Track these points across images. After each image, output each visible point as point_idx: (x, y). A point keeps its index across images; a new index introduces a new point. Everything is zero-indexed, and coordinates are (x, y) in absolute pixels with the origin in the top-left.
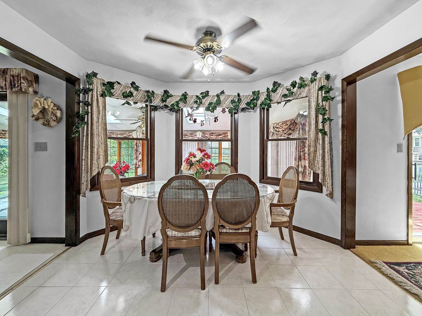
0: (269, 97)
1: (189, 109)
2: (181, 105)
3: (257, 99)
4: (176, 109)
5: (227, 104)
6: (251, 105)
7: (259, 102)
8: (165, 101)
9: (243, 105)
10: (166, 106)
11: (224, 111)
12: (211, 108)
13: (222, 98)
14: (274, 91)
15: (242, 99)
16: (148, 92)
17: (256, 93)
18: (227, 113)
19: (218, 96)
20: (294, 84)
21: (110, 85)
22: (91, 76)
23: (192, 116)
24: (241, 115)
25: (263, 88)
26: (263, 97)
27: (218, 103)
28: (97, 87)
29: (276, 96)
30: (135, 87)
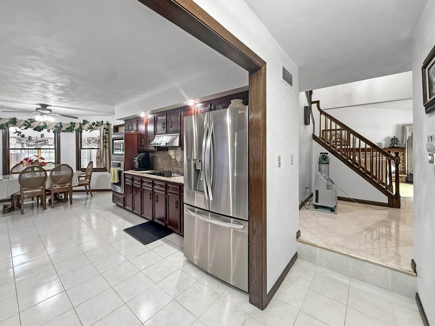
0: (81, 127)
1: (17, 128)
3: (74, 126)
5: (51, 127)
6: (70, 129)
7: (75, 129)
9: (64, 129)
11: (49, 131)
12: (38, 129)
13: (47, 124)
14: (84, 124)
15: (63, 126)
17: (73, 124)
18: (51, 132)
19: (44, 123)
20: (94, 124)
23: (19, 133)
24: (62, 134)
25: (77, 122)
26: (77, 126)
27: (44, 127)
29: (85, 127)
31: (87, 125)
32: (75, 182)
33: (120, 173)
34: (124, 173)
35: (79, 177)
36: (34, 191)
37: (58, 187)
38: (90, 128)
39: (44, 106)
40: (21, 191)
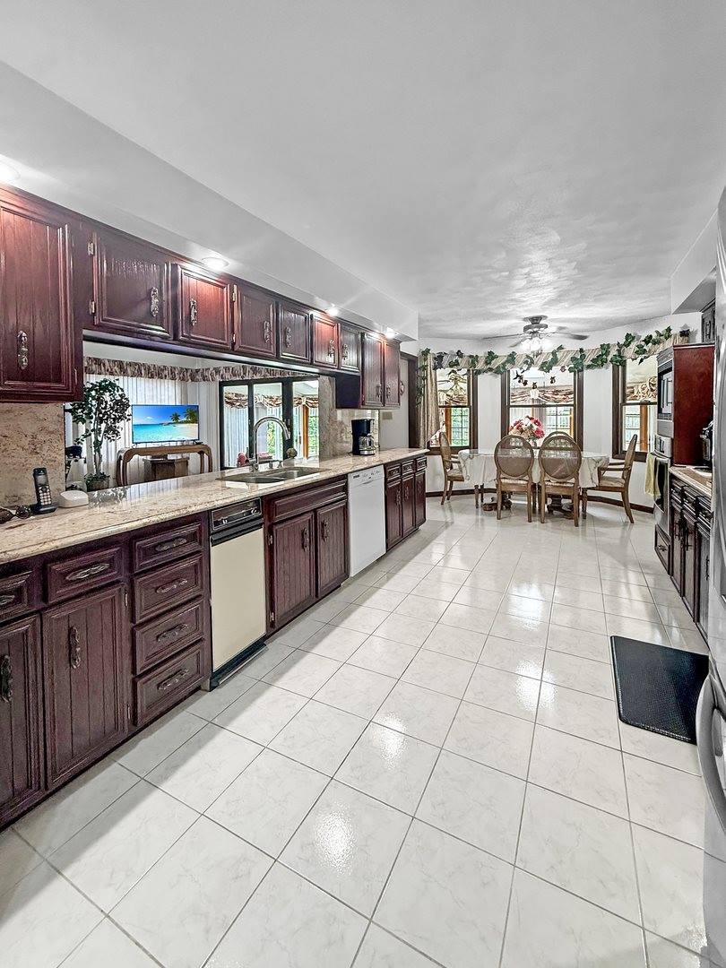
0: (621, 353)
1: (518, 369)
2: (508, 366)
3: (607, 353)
4: (502, 371)
5: (565, 360)
6: (599, 362)
8: (490, 363)
9: (587, 362)
10: (491, 369)
11: (563, 369)
12: (546, 367)
13: (559, 355)
14: (627, 345)
15: (586, 355)
16: (471, 356)
17: (605, 348)
18: (567, 372)
19: (554, 353)
20: (647, 341)
21: (440, 358)
22: (426, 353)
23: (521, 377)
24: (587, 373)
25: (613, 342)
26: (613, 352)
27: (555, 361)
28: (430, 362)
29: (629, 352)
30: (459, 354)
31: (633, 346)
32: (588, 480)
33: (661, 468)
34: (671, 475)
35: (601, 469)
36: (516, 482)
37: (553, 482)
38: (641, 351)
39: (535, 320)
40: (499, 479)
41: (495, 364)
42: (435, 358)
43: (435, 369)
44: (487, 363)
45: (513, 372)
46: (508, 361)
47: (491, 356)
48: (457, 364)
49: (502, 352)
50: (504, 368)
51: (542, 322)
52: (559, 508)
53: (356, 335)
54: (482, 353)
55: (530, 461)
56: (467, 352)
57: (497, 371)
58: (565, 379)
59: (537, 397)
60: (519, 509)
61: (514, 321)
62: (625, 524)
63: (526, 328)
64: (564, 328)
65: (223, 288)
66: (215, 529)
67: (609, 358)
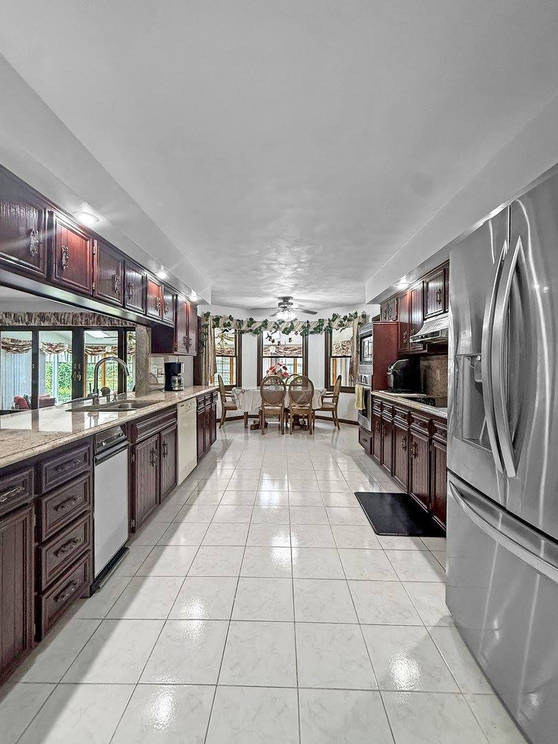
0: (330, 325)
1: (269, 332)
2: (263, 329)
3: (322, 325)
4: (258, 332)
5: (298, 328)
6: (317, 330)
8: (251, 326)
9: (311, 330)
10: (251, 331)
11: (296, 333)
12: (287, 331)
13: (295, 324)
14: (334, 320)
15: (311, 325)
16: (238, 320)
17: (321, 321)
18: (299, 335)
19: (292, 322)
20: (345, 318)
21: (217, 319)
22: (207, 315)
23: (270, 337)
24: (310, 337)
25: (326, 318)
26: (326, 324)
27: (292, 328)
28: (210, 322)
29: (335, 325)
30: (231, 318)
31: (337, 321)
32: (316, 404)
33: (366, 393)
34: (372, 396)
35: (323, 397)
36: (274, 408)
37: (297, 407)
38: (341, 325)
39: (286, 299)
40: (263, 406)
41: (254, 327)
42: (214, 320)
43: (214, 327)
44: (248, 326)
45: (265, 334)
46: (263, 326)
47: (251, 321)
48: (229, 325)
49: (259, 319)
50: (260, 330)
51: (290, 301)
52: (298, 424)
53: (173, 296)
54: (244, 317)
55: (283, 393)
56: (235, 318)
57: (256, 332)
58: (297, 340)
59: (274, 352)
60: (273, 427)
61: (271, 299)
62: (334, 431)
63: (280, 304)
64: (302, 306)
65: (87, 240)
66: (98, 450)
67: (323, 328)
